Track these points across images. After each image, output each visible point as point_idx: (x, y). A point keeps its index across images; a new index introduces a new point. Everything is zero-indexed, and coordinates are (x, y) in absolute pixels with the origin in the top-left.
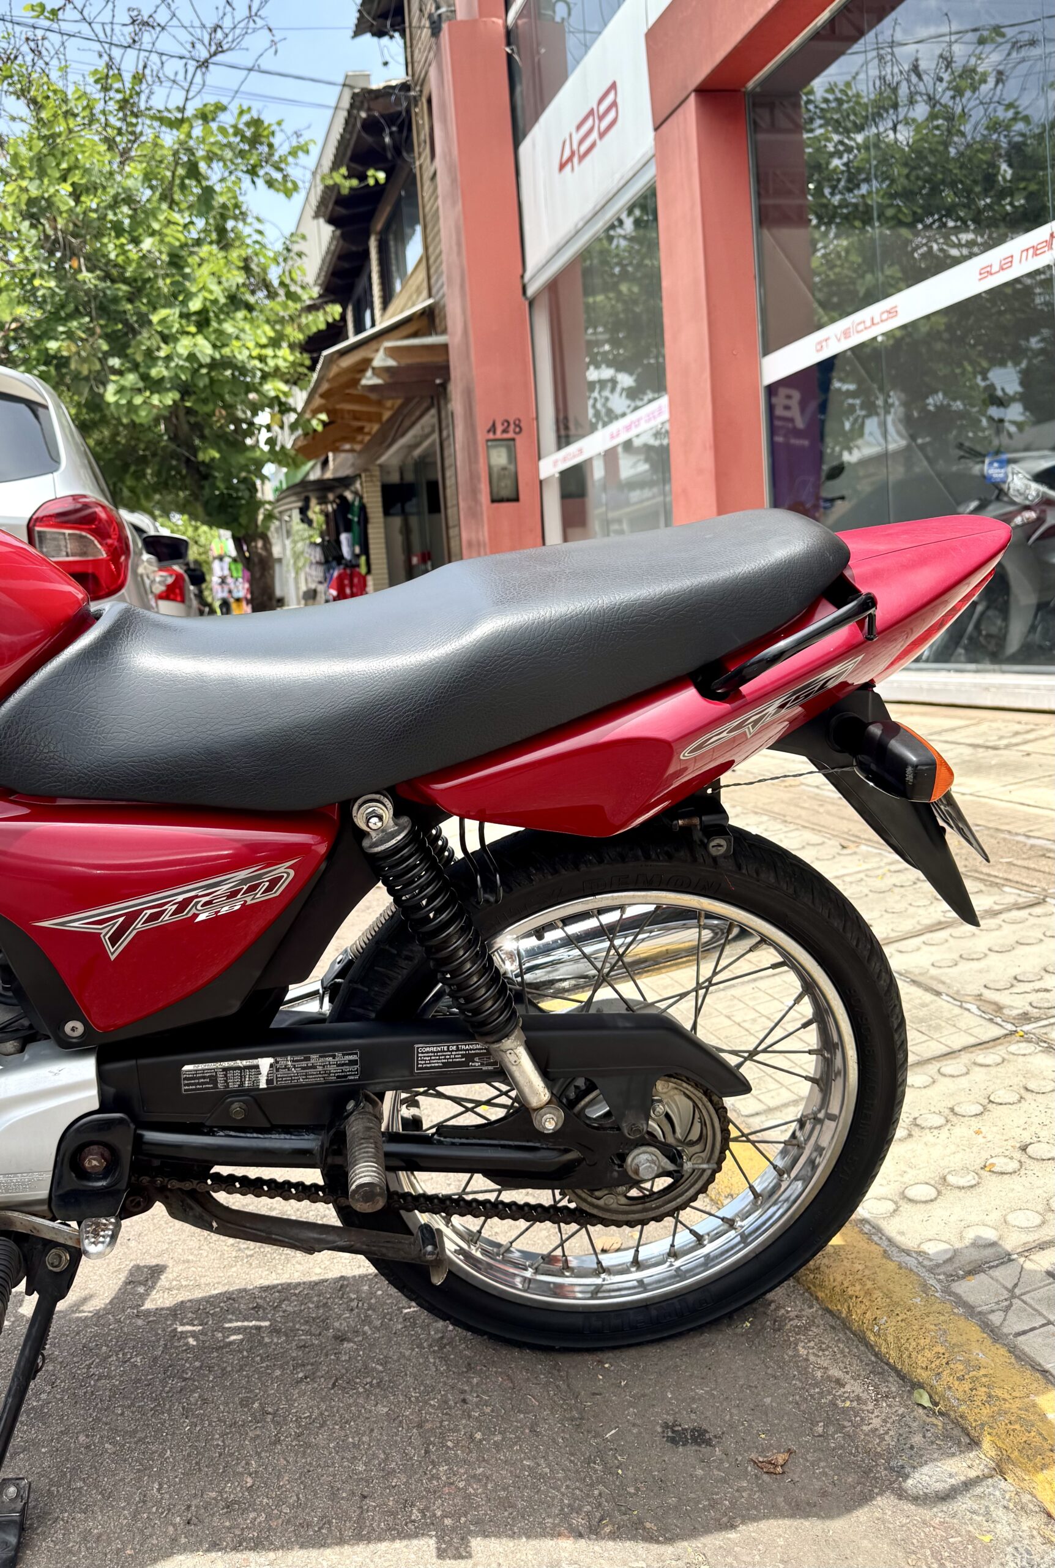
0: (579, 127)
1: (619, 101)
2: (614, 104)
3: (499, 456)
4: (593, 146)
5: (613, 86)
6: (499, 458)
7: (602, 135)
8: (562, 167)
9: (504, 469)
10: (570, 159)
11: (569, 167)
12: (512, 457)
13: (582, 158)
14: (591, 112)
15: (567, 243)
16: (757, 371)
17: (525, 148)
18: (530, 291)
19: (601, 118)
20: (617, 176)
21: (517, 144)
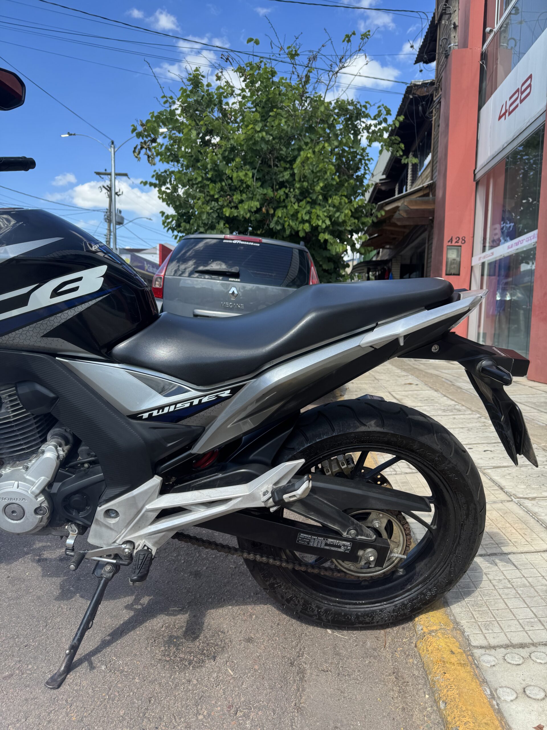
0: (510, 98)
1: (532, 83)
2: (530, 85)
3: (452, 254)
4: (516, 106)
5: (530, 77)
6: (452, 255)
7: (521, 101)
8: (500, 118)
9: (454, 260)
10: (505, 114)
11: (504, 117)
12: (459, 255)
13: (510, 114)
14: (518, 90)
15: (498, 154)
17: (483, 110)
18: (478, 176)
19: (522, 93)
20: (527, 121)
21: (480, 108)
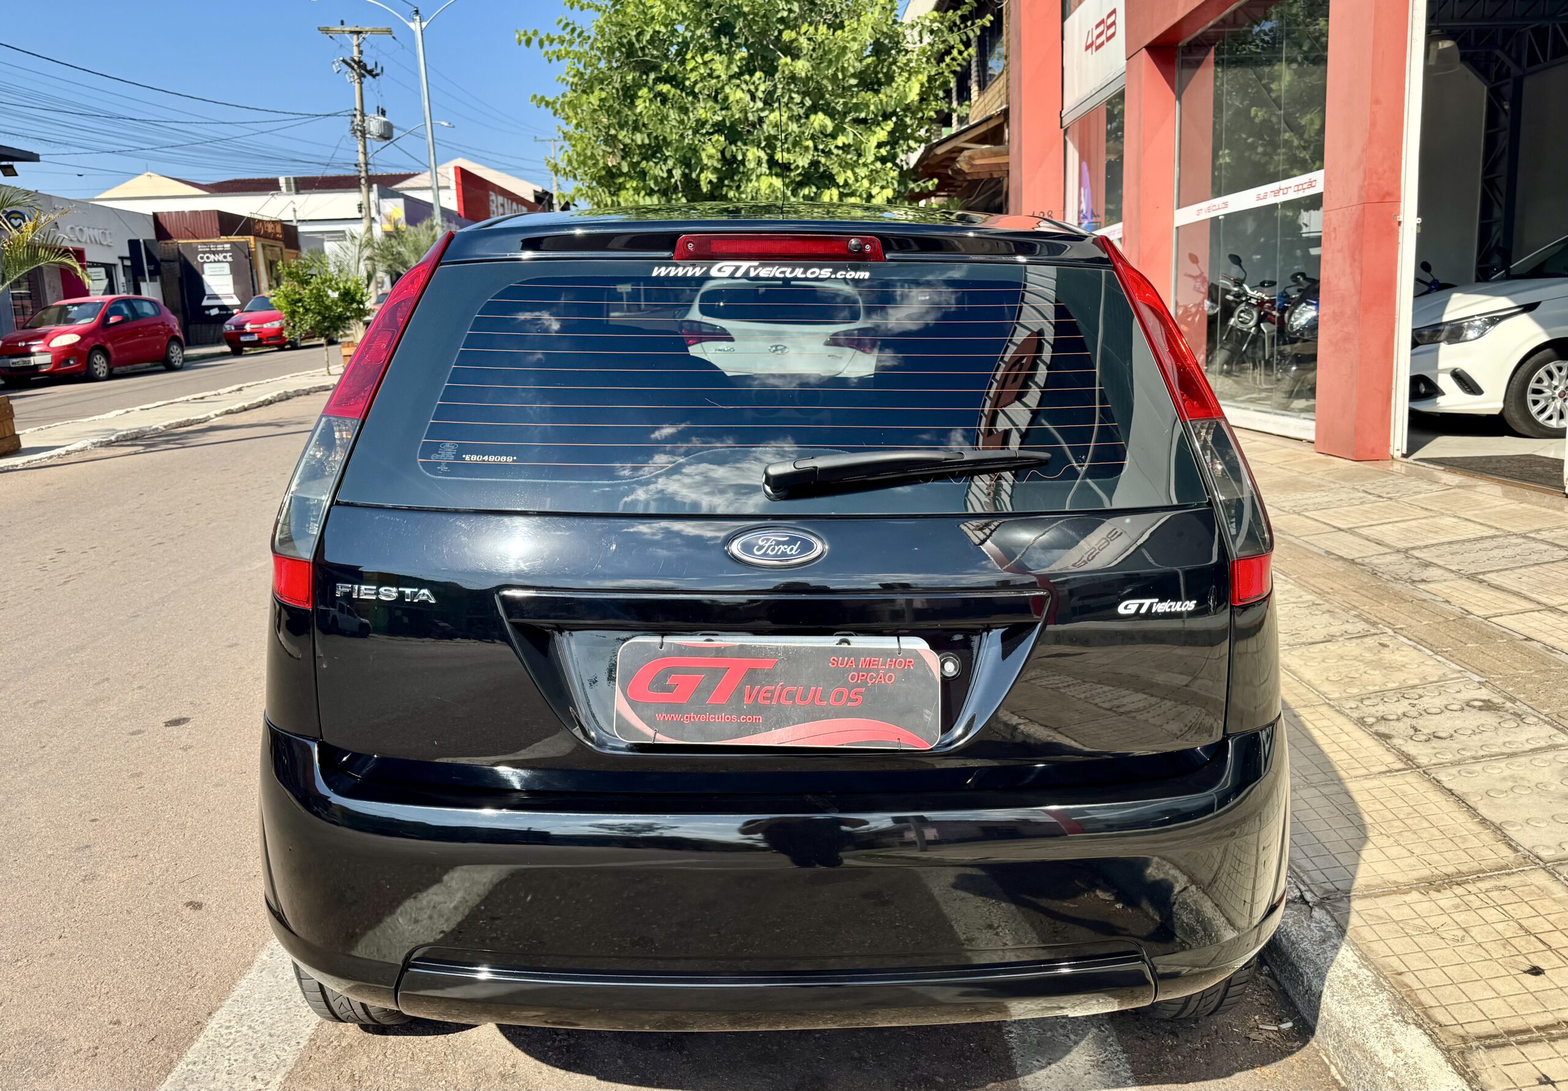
0: (1097, 26)
1: (1117, 22)
2: (1114, 23)
4: (1102, 44)
5: (1115, 10)
7: (1108, 39)
8: (1087, 48)
10: (1091, 45)
13: (1097, 48)
14: (1102, 22)
15: (1085, 100)
16: (1172, 218)
17: (1067, 23)
18: (1066, 122)
19: (1109, 27)
21: (1064, 18)
